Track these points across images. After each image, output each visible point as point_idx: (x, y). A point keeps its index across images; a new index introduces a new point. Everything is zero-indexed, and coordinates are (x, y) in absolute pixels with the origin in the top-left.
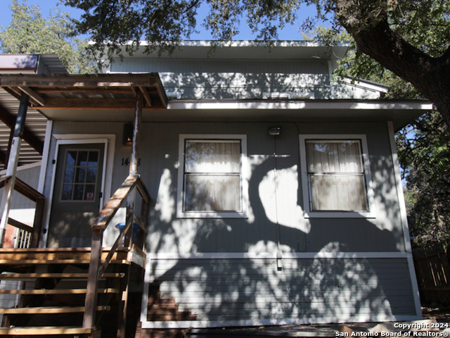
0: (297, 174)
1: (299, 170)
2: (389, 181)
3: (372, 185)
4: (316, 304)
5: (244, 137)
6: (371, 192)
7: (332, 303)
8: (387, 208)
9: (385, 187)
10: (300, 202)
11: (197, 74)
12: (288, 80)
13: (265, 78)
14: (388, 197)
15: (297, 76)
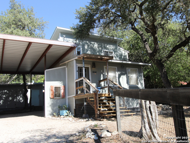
0: (126, 77)
1: (127, 76)
2: (141, 79)
3: (139, 79)
4: (131, 104)
5: (116, 67)
6: (139, 81)
7: (133, 104)
8: (141, 84)
9: (141, 80)
10: (127, 83)
11: (85, 41)
12: (108, 46)
13: (102, 45)
14: (141, 82)
15: (110, 45)
